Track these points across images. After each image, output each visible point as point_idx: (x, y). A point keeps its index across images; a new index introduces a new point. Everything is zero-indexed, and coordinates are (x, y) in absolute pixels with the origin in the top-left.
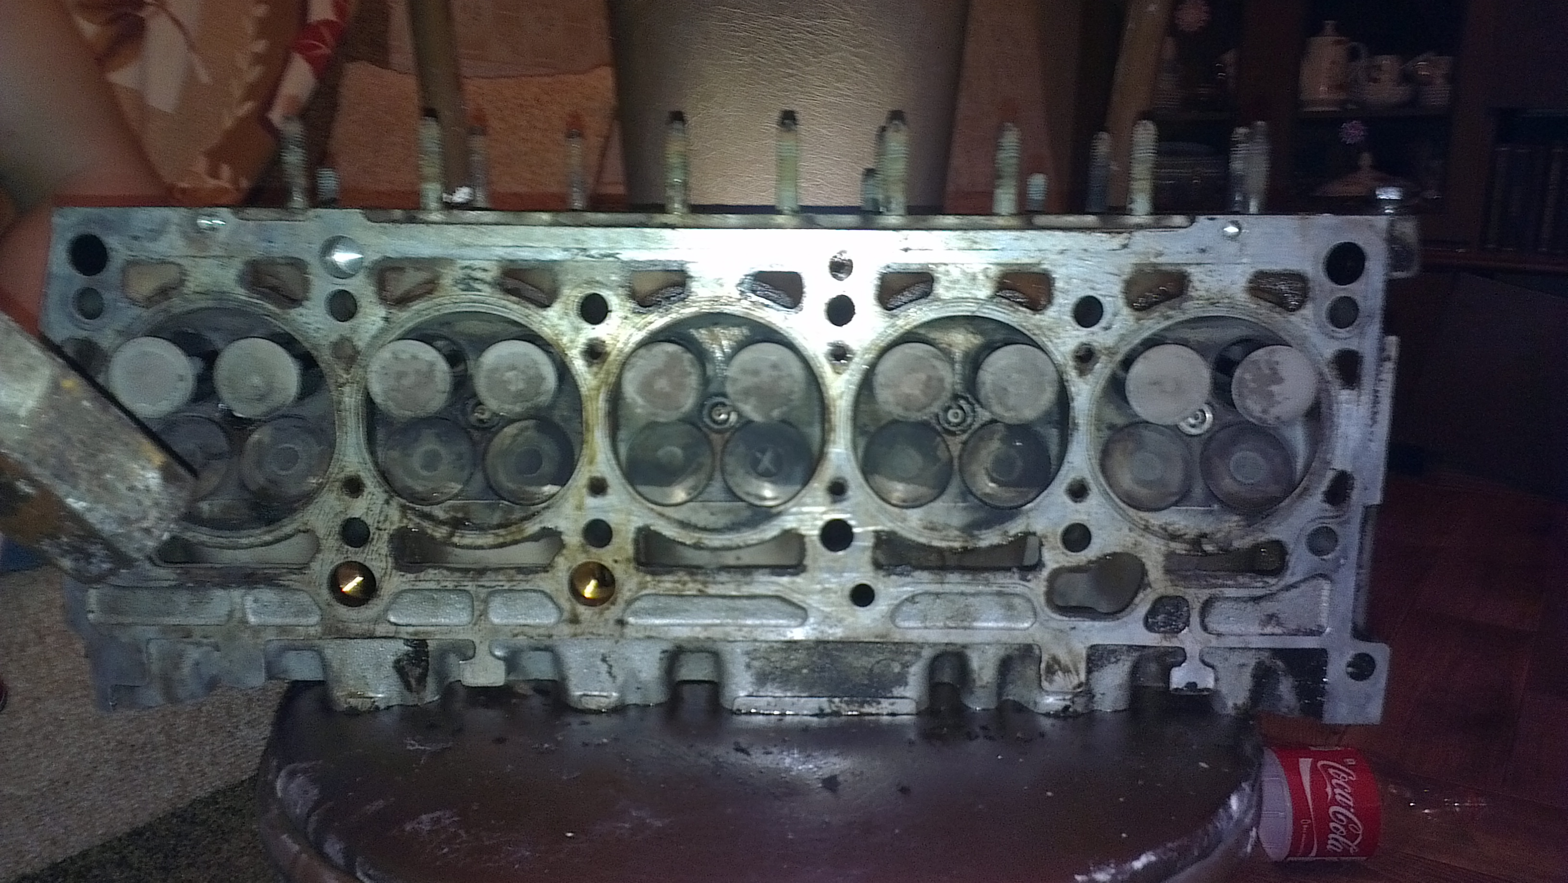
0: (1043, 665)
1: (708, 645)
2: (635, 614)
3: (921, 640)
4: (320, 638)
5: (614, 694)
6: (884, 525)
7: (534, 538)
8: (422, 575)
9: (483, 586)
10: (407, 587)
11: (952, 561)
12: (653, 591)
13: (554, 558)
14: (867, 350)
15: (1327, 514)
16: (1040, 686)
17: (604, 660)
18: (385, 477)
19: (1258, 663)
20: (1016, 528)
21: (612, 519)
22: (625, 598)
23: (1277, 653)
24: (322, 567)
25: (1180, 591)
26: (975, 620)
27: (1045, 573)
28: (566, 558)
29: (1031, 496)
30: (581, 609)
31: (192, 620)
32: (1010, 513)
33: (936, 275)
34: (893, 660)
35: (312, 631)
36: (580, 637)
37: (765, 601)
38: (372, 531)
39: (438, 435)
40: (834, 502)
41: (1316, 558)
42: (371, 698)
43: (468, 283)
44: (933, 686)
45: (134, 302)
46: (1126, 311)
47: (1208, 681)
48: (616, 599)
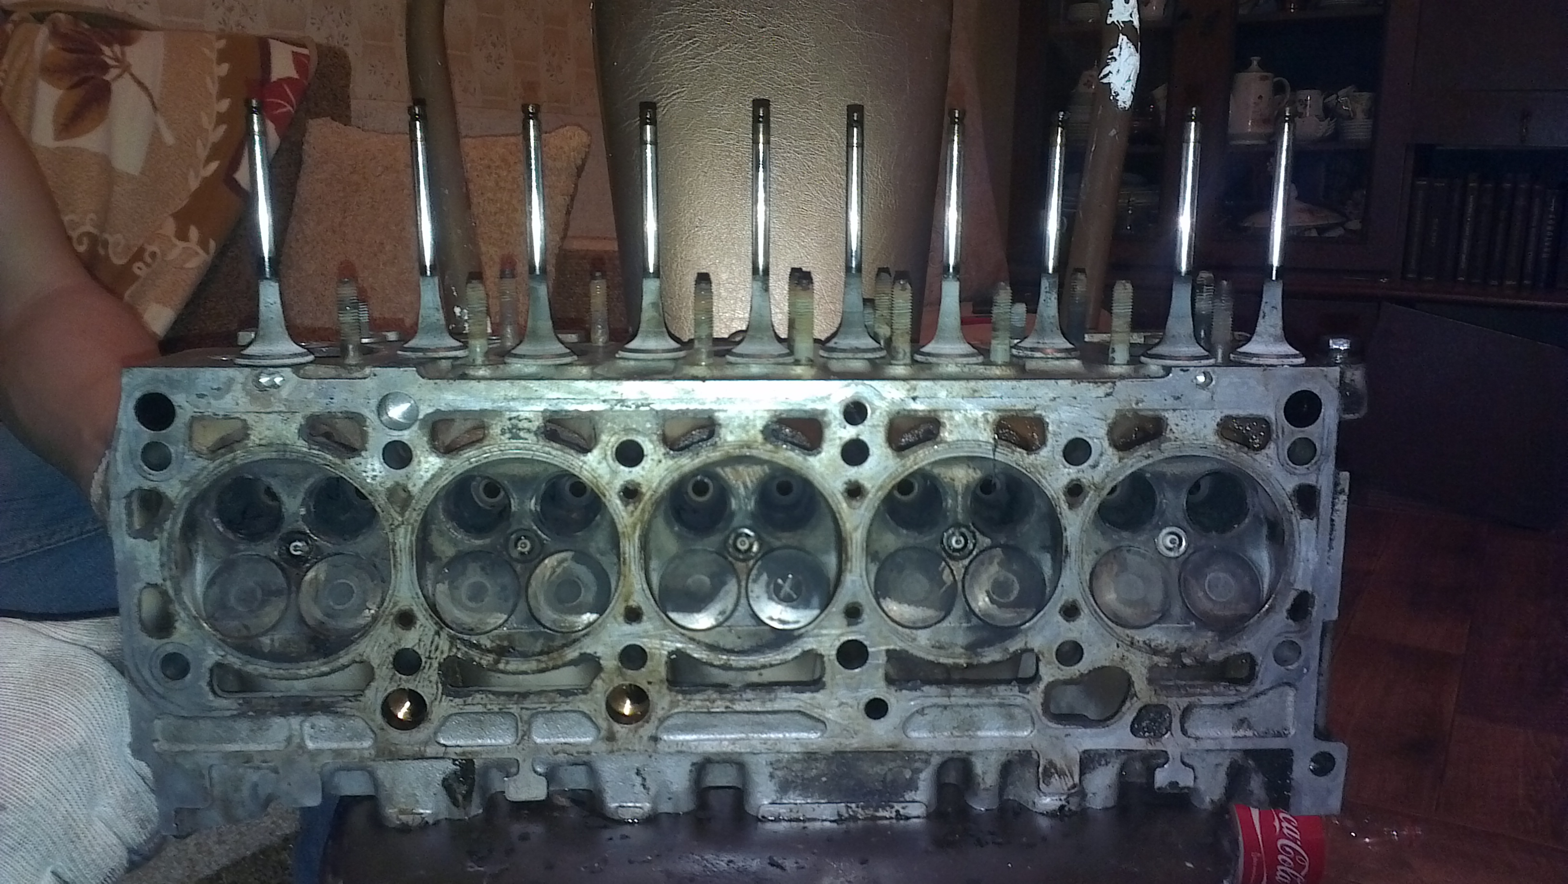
0: (1041, 769)
1: (733, 757)
2: (669, 731)
3: (930, 749)
4: (374, 760)
5: (648, 805)
6: (896, 644)
7: (573, 663)
8: (469, 700)
9: (527, 709)
10: (456, 711)
11: (956, 676)
12: (685, 709)
13: (592, 682)
14: (881, 488)
15: (1292, 629)
16: (1039, 789)
17: (638, 773)
18: (433, 608)
19: (1231, 763)
20: (1015, 645)
21: (647, 644)
22: (659, 716)
23: (1247, 753)
24: (375, 696)
25: (1163, 700)
26: (979, 729)
27: (1042, 686)
28: (603, 681)
29: (1028, 616)
30: (617, 727)
31: (252, 747)
32: (1008, 632)
33: (942, 420)
34: (905, 768)
35: (366, 754)
36: (617, 753)
37: (788, 715)
38: (424, 660)
39: (483, 569)
40: (849, 625)
41: (1282, 668)
42: (422, 814)
43: (514, 432)
44: (940, 786)
45: (199, 455)
46: (1110, 451)
47: (1186, 780)
48: (650, 718)
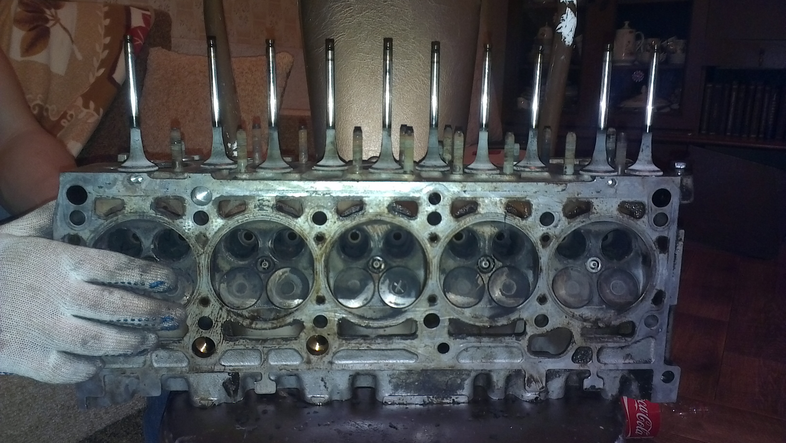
0: (526, 379)
1: (371, 372)
2: (338, 359)
3: (470, 369)
4: (188, 373)
5: (327, 396)
6: (454, 316)
7: (290, 324)
8: (237, 343)
9: (266, 347)
10: (230, 348)
11: (484, 332)
12: (346, 348)
13: (299, 334)
14: (447, 237)
15: (653, 309)
16: (525, 388)
17: (322, 380)
18: (219, 296)
19: (622, 376)
20: (514, 317)
21: (329, 315)
22: (333, 351)
23: (631, 371)
24: (189, 340)
25: (588, 345)
26: (495, 359)
27: (527, 337)
28: (305, 334)
29: (521, 302)
30: (312, 357)
31: (126, 366)
32: (511, 310)
33: (479, 203)
34: (457, 378)
35: (184, 370)
36: (311, 370)
37: (399, 351)
38: (214, 322)
39: (244, 276)
40: (430, 306)
41: (649, 329)
42: (212, 400)
43: (261, 207)
44: (475, 387)
45: (99, 217)
46: (564, 218)
47: (599, 384)
48: (328, 352)
